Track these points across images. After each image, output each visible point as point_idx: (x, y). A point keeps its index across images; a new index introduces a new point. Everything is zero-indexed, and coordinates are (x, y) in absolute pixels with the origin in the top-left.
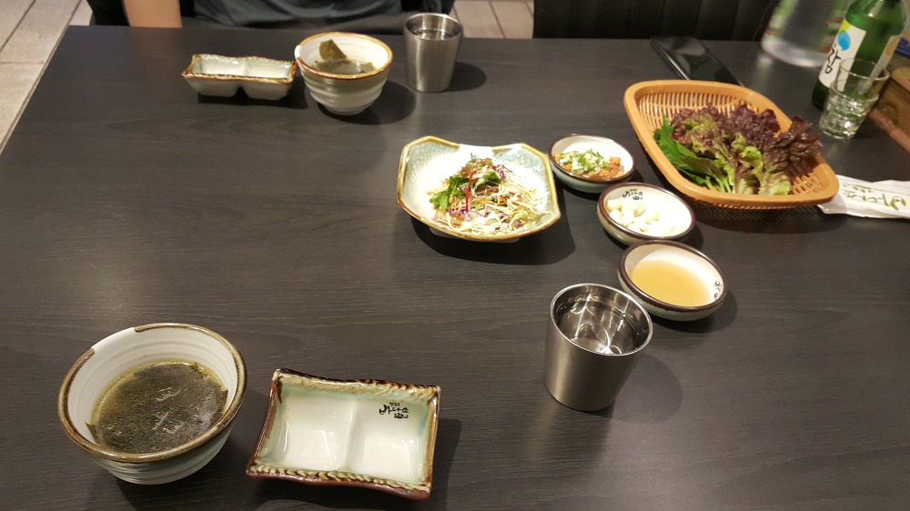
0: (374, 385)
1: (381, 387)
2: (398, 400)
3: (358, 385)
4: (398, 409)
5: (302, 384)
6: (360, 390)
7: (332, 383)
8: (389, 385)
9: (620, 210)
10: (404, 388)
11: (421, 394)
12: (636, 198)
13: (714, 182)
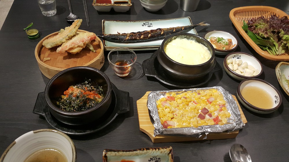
0: (145, 151)
1: (148, 151)
2: (156, 155)
3: (138, 152)
4: (156, 159)
5: (116, 155)
6: (140, 154)
7: (128, 153)
8: (151, 150)
9: (232, 63)
10: (157, 150)
11: (165, 151)
12: (238, 58)
13: (269, 48)
